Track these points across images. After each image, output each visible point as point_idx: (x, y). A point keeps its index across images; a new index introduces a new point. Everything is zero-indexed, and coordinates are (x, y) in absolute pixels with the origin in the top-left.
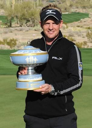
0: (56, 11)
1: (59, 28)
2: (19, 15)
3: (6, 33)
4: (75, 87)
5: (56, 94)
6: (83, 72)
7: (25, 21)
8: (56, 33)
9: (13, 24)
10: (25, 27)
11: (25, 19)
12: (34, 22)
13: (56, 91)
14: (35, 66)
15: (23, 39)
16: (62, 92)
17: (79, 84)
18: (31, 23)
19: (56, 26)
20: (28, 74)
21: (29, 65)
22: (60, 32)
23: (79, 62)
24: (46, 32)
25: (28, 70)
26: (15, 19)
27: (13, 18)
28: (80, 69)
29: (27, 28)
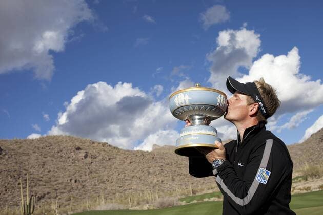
2: (310, 173)
3: (305, 184)
7: (314, 176)
9: (308, 179)
10: (315, 179)
11: (314, 175)
12: (319, 176)
15: (314, 186)
18: (318, 176)
26: (308, 176)
27: (307, 176)
29: (316, 180)
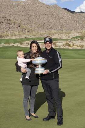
0: (50, 39)
1: (52, 45)
4: (58, 68)
5: (51, 72)
6: (62, 62)
8: (50, 47)
9: (84, 39)
13: (50, 71)
14: (42, 64)
16: (53, 72)
17: (60, 67)
19: (50, 45)
20: (39, 67)
21: (40, 64)
22: (52, 47)
23: (59, 58)
24: (47, 47)
25: (39, 66)
28: (60, 61)
